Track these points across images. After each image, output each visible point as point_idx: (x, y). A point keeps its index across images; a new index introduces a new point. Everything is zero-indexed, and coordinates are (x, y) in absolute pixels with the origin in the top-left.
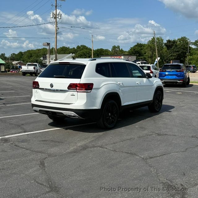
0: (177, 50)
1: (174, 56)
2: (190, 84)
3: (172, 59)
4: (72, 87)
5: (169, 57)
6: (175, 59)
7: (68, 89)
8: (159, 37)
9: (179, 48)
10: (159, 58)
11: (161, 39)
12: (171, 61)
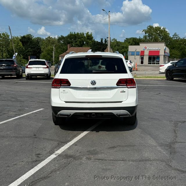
0: (32, 46)
1: (30, 52)
2: (51, 77)
3: (29, 55)
4: (121, 83)
5: (26, 53)
6: (32, 55)
7: (117, 86)
8: (4, 33)
9: (34, 44)
10: (16, 54)
11: (7, 35)
12: (29, 57)
